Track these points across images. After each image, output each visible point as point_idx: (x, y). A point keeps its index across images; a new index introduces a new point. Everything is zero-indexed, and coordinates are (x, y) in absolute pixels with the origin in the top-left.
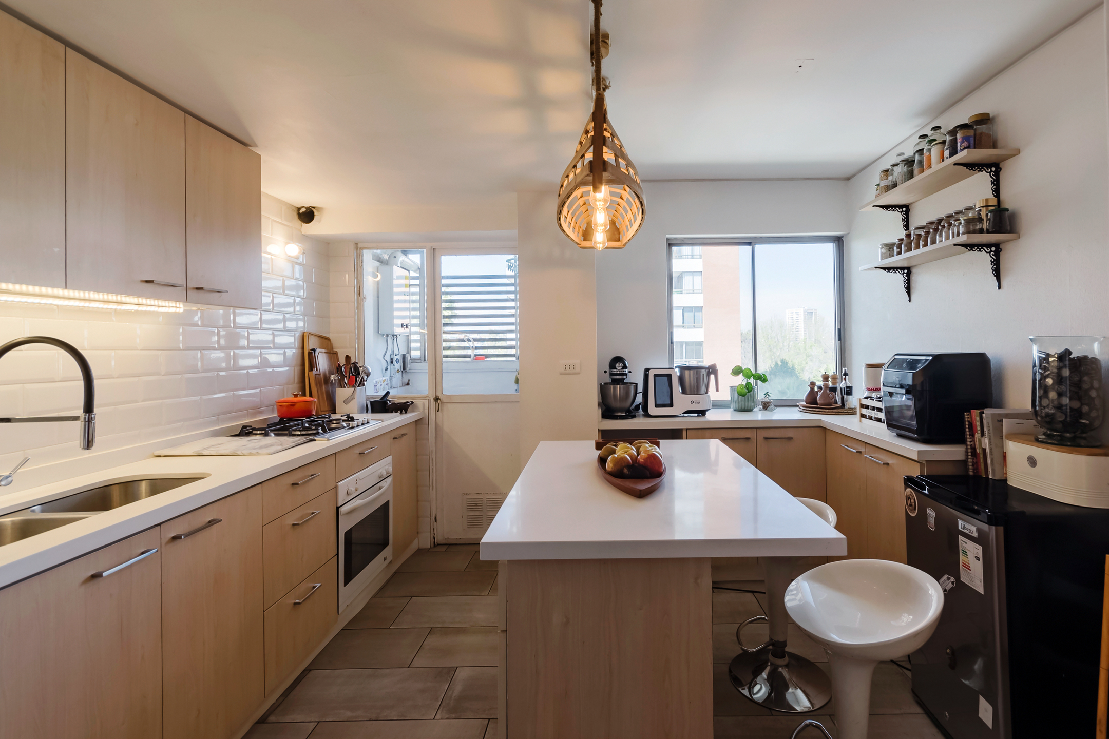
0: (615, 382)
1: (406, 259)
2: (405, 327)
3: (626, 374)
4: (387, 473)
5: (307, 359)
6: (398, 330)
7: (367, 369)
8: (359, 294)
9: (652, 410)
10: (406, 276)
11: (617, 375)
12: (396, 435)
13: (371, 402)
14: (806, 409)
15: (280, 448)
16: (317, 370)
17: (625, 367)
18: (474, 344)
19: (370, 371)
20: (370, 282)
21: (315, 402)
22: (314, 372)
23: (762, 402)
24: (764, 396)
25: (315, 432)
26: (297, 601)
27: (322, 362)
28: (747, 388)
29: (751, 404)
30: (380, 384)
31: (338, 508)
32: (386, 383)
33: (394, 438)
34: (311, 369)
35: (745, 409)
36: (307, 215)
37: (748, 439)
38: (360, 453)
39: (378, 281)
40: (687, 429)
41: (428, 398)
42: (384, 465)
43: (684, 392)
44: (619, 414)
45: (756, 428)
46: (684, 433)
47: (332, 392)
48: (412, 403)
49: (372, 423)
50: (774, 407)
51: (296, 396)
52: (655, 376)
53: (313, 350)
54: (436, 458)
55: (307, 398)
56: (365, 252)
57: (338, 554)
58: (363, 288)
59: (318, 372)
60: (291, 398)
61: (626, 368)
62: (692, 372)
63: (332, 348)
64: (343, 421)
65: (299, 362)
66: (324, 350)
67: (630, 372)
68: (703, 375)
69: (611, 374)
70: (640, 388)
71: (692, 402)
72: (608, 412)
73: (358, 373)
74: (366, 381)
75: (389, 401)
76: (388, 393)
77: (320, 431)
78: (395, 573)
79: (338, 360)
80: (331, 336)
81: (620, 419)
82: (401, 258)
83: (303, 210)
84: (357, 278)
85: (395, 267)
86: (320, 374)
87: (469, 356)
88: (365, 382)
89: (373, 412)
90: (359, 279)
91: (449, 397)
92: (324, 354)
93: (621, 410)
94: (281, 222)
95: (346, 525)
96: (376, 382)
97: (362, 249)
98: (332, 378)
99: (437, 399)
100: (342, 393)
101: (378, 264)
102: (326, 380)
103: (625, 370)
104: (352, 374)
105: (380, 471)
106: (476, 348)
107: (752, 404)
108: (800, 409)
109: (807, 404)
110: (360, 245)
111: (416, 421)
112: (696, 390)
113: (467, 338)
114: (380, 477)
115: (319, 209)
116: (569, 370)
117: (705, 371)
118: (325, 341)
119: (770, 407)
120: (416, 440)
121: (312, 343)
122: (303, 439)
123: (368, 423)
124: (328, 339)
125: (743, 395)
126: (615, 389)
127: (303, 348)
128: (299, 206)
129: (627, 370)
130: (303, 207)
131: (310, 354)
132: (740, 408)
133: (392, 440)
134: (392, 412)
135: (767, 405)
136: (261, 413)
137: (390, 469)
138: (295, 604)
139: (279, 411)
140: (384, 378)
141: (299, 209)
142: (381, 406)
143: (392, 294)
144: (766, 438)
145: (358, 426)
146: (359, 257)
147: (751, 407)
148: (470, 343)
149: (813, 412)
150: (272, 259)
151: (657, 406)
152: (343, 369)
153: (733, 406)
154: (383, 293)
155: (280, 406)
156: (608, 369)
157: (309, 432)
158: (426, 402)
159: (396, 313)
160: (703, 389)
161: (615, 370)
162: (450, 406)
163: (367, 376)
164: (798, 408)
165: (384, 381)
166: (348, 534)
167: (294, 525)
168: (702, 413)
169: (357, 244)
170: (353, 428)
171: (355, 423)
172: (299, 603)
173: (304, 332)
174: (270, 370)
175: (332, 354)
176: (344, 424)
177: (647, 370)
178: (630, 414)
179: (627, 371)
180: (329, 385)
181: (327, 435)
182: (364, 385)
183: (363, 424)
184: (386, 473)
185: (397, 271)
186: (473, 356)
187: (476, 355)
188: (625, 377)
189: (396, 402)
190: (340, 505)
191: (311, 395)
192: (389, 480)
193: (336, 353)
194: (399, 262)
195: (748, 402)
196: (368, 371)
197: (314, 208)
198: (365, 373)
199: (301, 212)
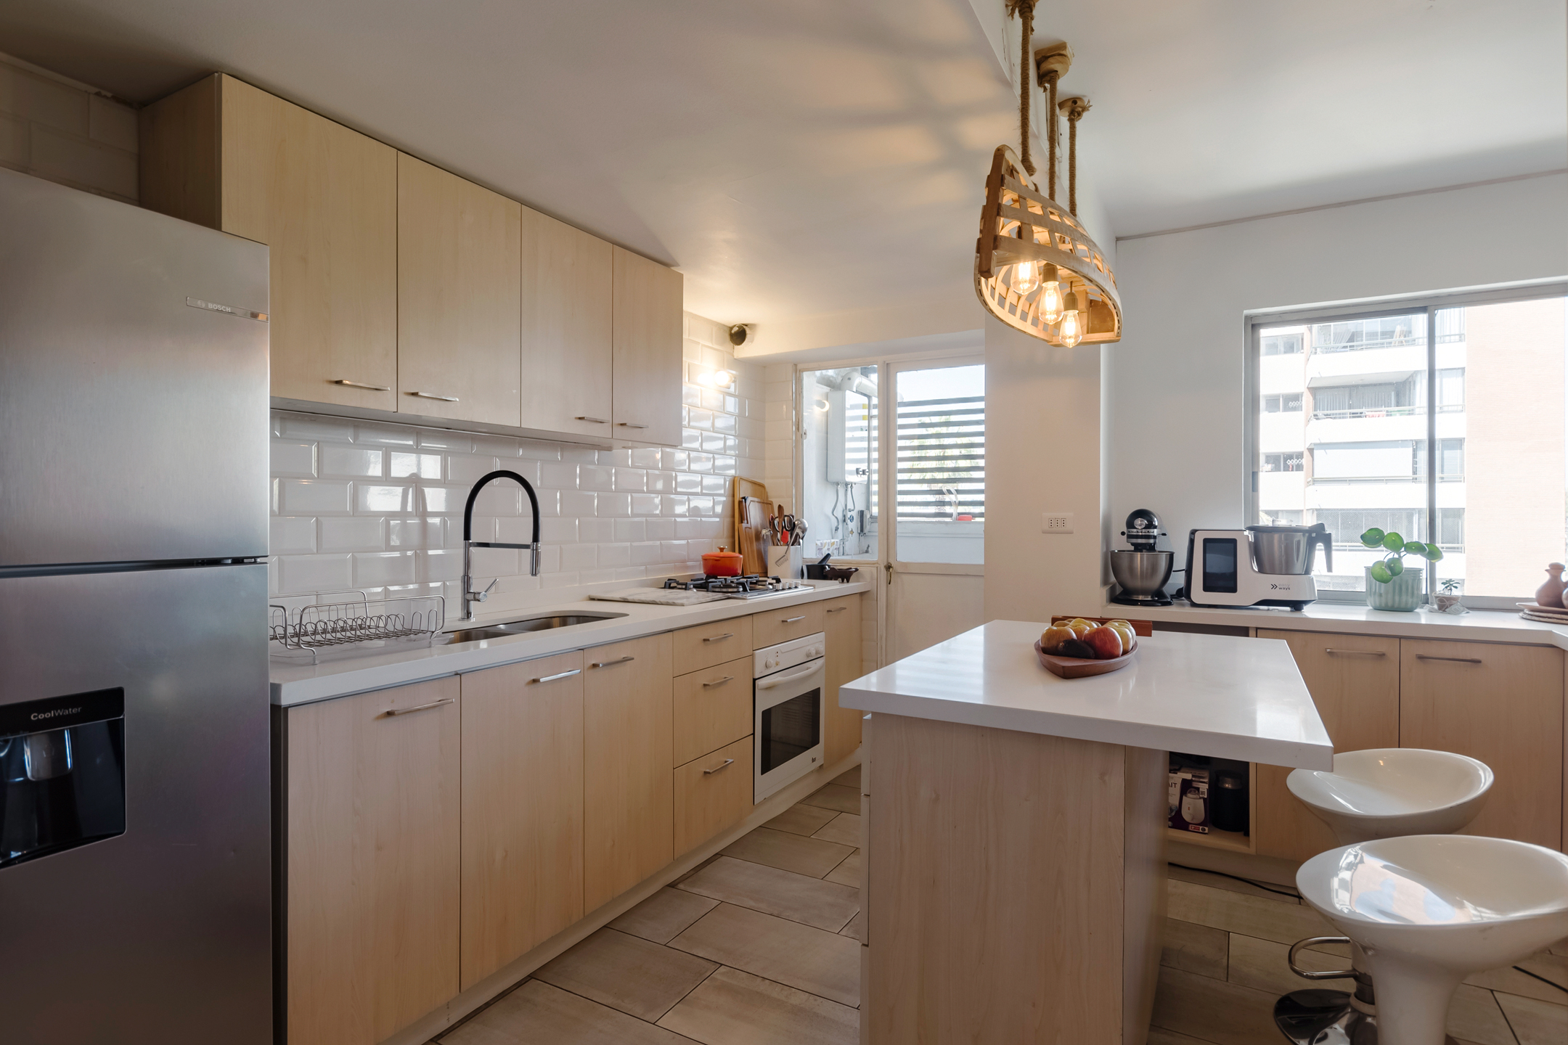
0: (1138, 548)
1: (864, 380)
2: (861, 473)
3: (1155, 537)
4: (817, 653)
5: (738, 510)
6: (850, 478)
7: (802, 523)
8: (798, 429)
9: (1198, 594)
10: (863, 405)
11: (1137, 537)
12: (830, 606)
13: (808, 566)
14: (1536, 615)
15: (695, 601)
16: (747, 523)
17: (1151, 525)
18: (956, 498)
19: (807, 526)
20: (814, 413)
21: (741, 559)
22: (744, 525)
23: (1436, 597)
24: (1444, 586)
25: (735, 590)
26: (708, 770)
27: (755, 514)
28: (1391, 569)
29: (1406, 600)
30: (826, 547)
31: (754, 680)
32: (835, 546)
33: (828, 611)
34: (742, 520)
35: (1393, 606)
36: (739, 335)
37: (1381, 656)
38: (783, 621)
39: (827, 412)
40: (1257, 629)
41: (876, 565)
42: (816, 643)
43: (1261, 570)
44: (1141, 598)
45: (1400, 638)
46: (1252, 632)
47: (764, 549)
48: (857, 570)
49: (800, 588)
50: (1462, 608)
51: (722, 550)
52: (1206, 541)
53: (744, 498)
54: (886, 645)
55: (736, 554)
56: (806, 375)
57: (754, 734)
58: (802, 421)
59: (749, 525)
60: (717, 552)
61: (1155, 527)
62: (1276, 536)
63: (767, 498)
64: (770, 584)
65: (729, 512)
66: (756, 499)
67: (1164, 534)
68: (1299, 543)
69: (1130, 537)
70: (1180, 563)
71: (1274, 587)
72: (1123, 595)
73: (793, 526)
74: (802, 539)
75: (829, 566)
76: (828, 556)
77: (741, 589)
78: (829, 783)
79: (773, 512)
80: (766, 483)
81: (1142, 605)
82: (858, 380)
83: (736, 329)
84: (796, 409)
85: (848, 392)
86: (750, 528)
87: (950, 515)
88: (801, 541)
89: (809, 577)
90: (798, 409)
91: (905, 565)
92: (757, 504)
93: (1144, 592)
94: (710, 345)
95: (764, 703)
96: (821, 544)
97: (802, 371)
98: (764, 532)
99: (888, 567)
100: (774, 552)
101: (827, 389)
102: (758, 536)
103: (1152, 530)
104: (786, 530)
105: (808, 648)
106: (961, 504)
107: (1410, 600)
108: (1525, 616)
109: (1540, 604)
110: (800, 367)
111: (862, 594)
112: (1287, 569)
113: (946, 488)
114: (808, 655)
115: (752, 326)
116: (1056, 528)
117: (1304, 535)
118: (759, 487)
119: (1453, 607)
120: (862, 619)
121: (744, 490)
122: (720, 595)
123: (796, 587)
124: (762, 486)
125: (1385, 581)
126: (1132, 560)
127: (733, 496)
128: (731, 325)
129: (1155, 530)
130: (735, 326)
131: (740, 503)
132: (1383, 605)
133: (825, 613)
134: (831, 579)
135: (1448, 603)
136: (687, 568)
137: (822, 648)
138: (705, 773)
139: (705, 566)
140: (833, 540)
141: (731, 328)
142: (818, 571)
143: (843, 430)
144: (1421, 658)
145: (783, 589)
146: (799, 382)
147: (1407, 603)
148: (951, 496)
149: (1541, 619)
150: (701, 391)
151: (1207, 588)
152: (776, 522)
153: (1370, 601)
154: (833, 428)
155: (706, 560)
156: (1125, 529)
157: (730, 590)
158: (874, 570)
159: (848, 456)
160: (1298, 567)
161: (1135, 530)
162: (904, 577)
163: (803, 532)
164: (1521, 614)
165: (833, 543)
166: (767, 714)
167: (705, 685)
168: (1297, 605)
169: (796, 365)
170: (777, 591)
171: (780, 586)
172: (709, 773)
173: (735, 477)
174: (699, 519)
175: (766, 503)
176: (771, 587)
177: (1193, 532)
178: (1159, 598)
179: (1155, 532)
180: (761, 542)
181: (748, 595)
182: (799, 545)
183: (790, 588)
184: (814, 652)
185: (852, 398)
186: (954, 515)
187: (959, 514)
188: (1152, 541)
189: (837, 568)
190: (757, 677)
191: (740, 552)
192: (820, 662)
193: (771, 504)
194: (855, 385)
195: (1400, 594)
196: (804, 525)
197: (746, 325)
198: (799, 528)
199: (733, 332)
